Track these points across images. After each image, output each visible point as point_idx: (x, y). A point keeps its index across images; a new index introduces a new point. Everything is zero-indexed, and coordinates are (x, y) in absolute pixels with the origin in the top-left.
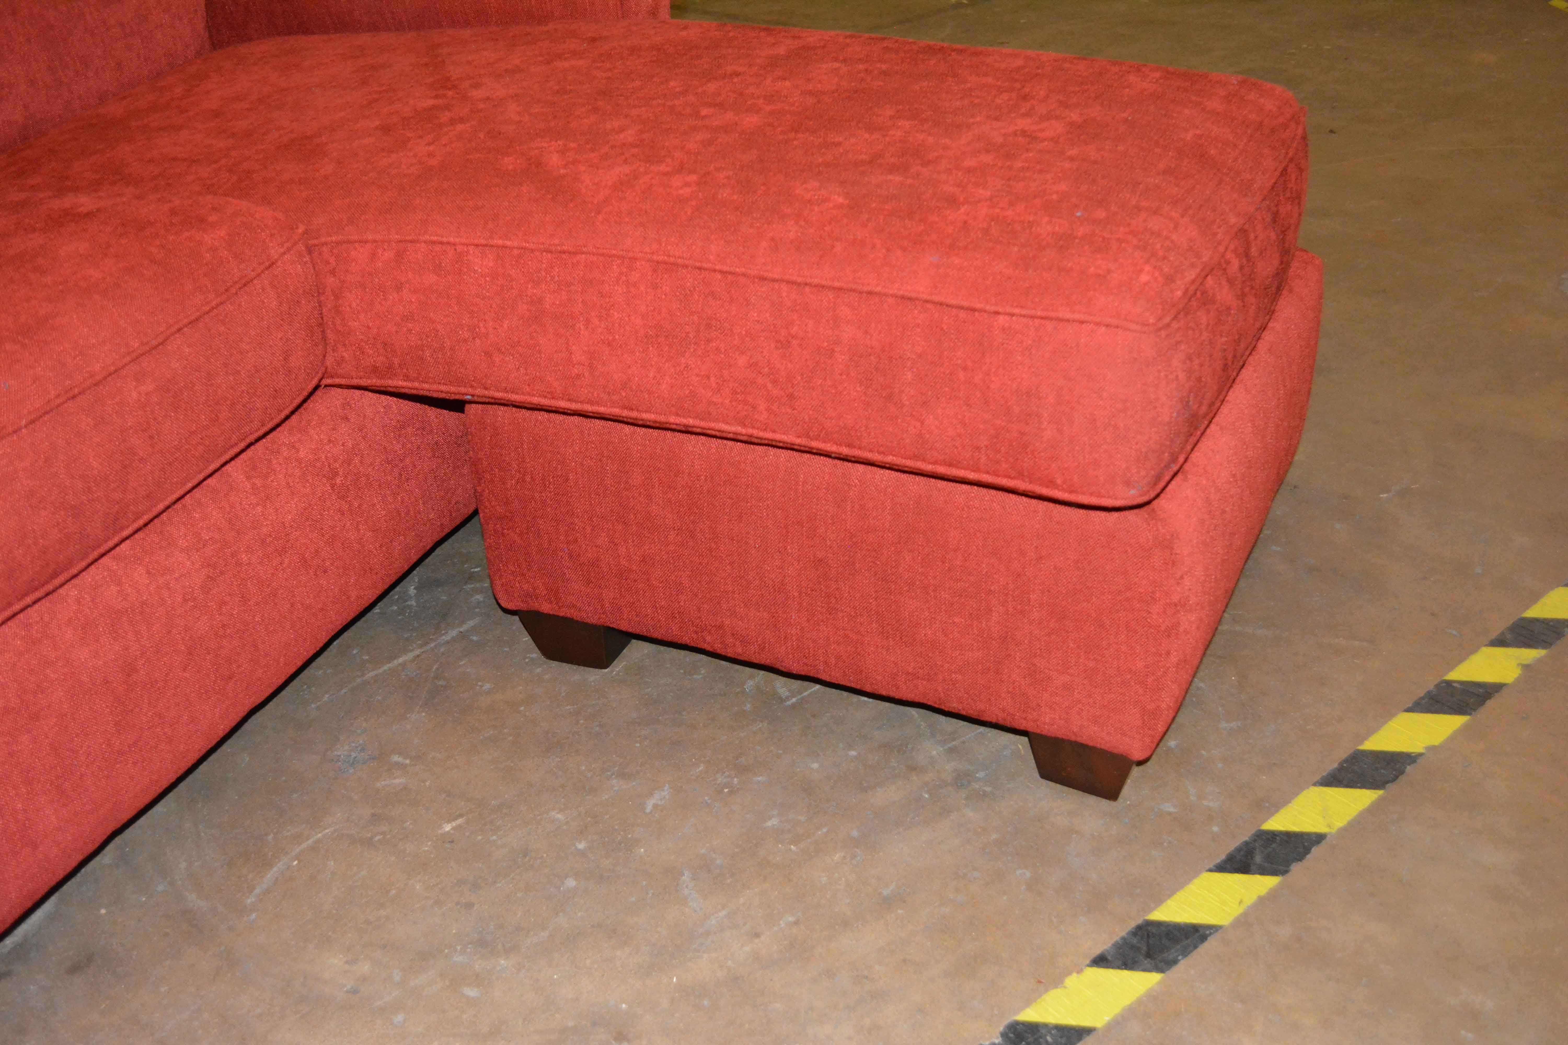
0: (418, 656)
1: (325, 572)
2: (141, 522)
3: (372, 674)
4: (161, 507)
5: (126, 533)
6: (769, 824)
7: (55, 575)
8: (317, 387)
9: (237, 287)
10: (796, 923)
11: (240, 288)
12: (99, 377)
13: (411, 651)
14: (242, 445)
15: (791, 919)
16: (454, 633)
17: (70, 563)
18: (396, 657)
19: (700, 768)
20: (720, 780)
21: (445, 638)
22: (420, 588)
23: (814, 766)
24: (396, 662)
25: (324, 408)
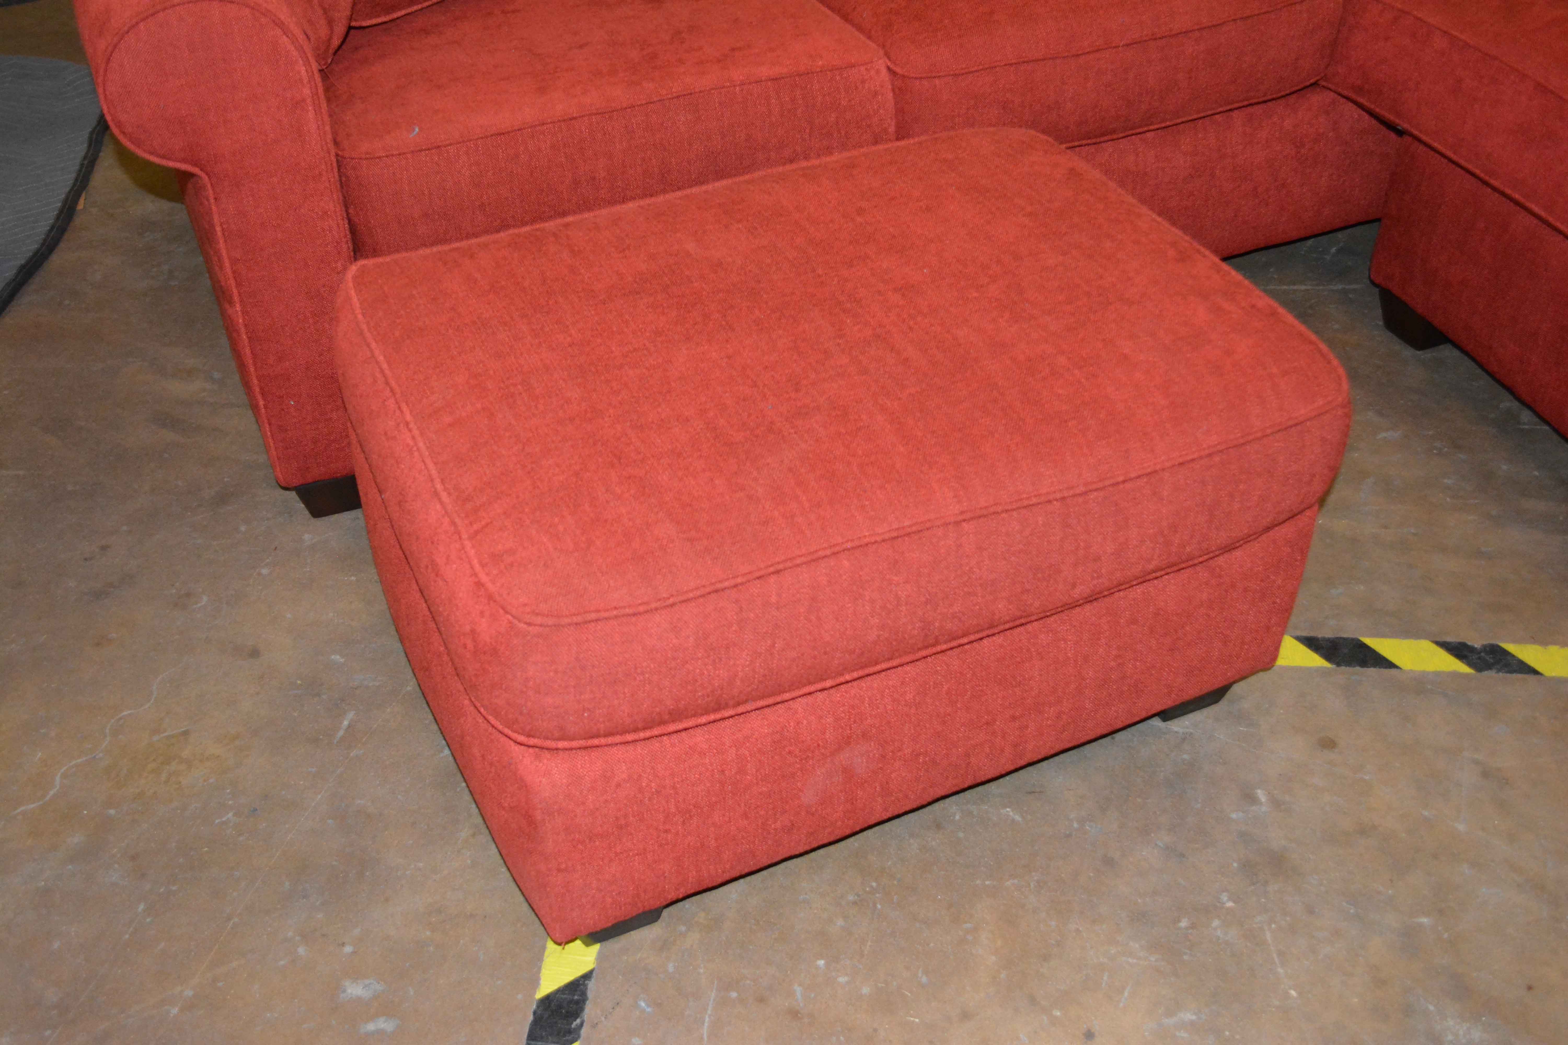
0: (1308, 290)
1: (1267, 205)
2: (1163, 125)
3: (1273, 287)
4: (1179, 121)
5: (1152, 127)
6: (1446, 481)
7: (1103, 135)
8: (1315, 84)
9: (1283, 5)
10: (1415, 534)
11: (1285, 6)
12: (1173, 33)
13: (1305, 285)
14: (1246, 103)
15: (1413, 531)
16: (1340, 287)
17: (1114, 131)
18: (1294, 284)
19: (1430, 433)
20: (1438, 444)
21: (1332, 287)
22: (1339, 251)
23: (1504, 467)
24: (1292, 287)
25: (1317, 99)
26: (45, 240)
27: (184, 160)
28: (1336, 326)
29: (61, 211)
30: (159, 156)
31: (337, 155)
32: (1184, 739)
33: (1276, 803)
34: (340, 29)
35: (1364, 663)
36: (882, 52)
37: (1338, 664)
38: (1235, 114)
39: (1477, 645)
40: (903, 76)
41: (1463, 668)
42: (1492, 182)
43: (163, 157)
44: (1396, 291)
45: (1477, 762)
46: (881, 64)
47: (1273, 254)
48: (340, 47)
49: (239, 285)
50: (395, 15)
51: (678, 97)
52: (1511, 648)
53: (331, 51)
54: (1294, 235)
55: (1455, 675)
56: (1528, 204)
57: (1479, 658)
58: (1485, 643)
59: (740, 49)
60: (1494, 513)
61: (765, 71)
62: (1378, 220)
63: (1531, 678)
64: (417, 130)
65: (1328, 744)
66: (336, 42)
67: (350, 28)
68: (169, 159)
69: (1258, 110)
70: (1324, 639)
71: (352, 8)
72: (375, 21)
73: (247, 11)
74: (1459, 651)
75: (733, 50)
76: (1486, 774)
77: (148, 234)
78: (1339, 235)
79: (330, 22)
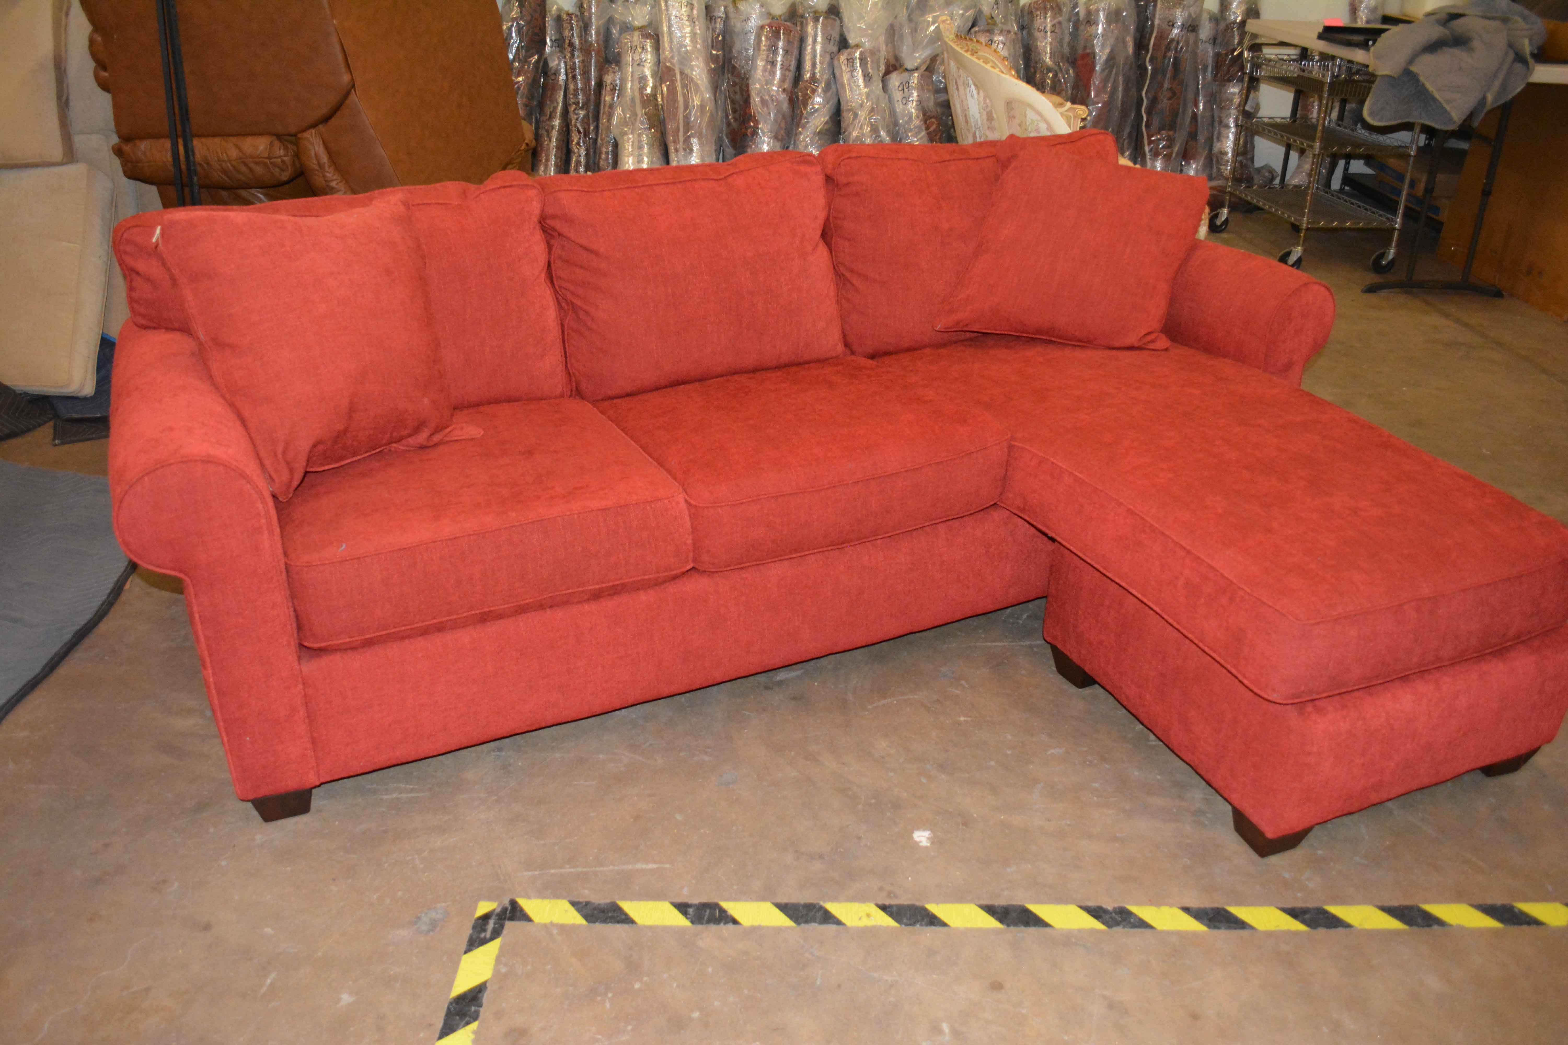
1: (969, 588)
5: (877, 538)
6: (1094, 785)
8: (994, 505)
10: (1069, 825)
12: (887, 474)
14: (945, 519)
15: (1068, 822)
16: (1028, 643)
17: (851, 541)
19: (1085, 749)
20: (1089, 758)
21: (1022, 643)
22: (1029, 617)
23: (1136, 773)
24: (994, 644)
25: (997, 515)
26: (97, 612)
27: (173, 569)
28: (1023, 672)
29: (114, 589)
30: (154, 565)
31: (286, 564)
32: (892, 986)
33: (955, 1033)
34: (298, 476)
35: (1027, 924)
36: (681, 490)
37: (1008, 925)
38: (940, 526)
39: (1110, 908)
40: (696, 506)
41: (1098, 925)
42: (1107, 574)
43: (159, 566)
44: (1060, 646)
45: (1104, 997)
46: (681, 498)
47: (982, 619)
48: (299, 486)
49: (211, 655)
50: (343, 463)
51: (533, 523)
52: (1134, 909)
53: (292, 489)
54: (991, 607)
55: (1093, 931)
56: (1131, 590)
57: (1111, 918)
58: (1116, 906)
59: (581, 488)
60: (1127, 807)
61: (595, 504)
62: (1046, 597)
63: (1148, 931)
64: (344, 546)
65: (997, 986)
66: (296, 483)
67: (306, 473)
68: (163, 568)
69: (956, 523)
70: (999, 906)
71: (308, 461)
72: (326, 468)
73: (221, 468)
74: (1096, 913)
75: (576, 488)
76: (1111, 1006)
77: (173, 607)
78: (1030, 605)
79: (291, 471)
